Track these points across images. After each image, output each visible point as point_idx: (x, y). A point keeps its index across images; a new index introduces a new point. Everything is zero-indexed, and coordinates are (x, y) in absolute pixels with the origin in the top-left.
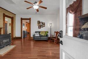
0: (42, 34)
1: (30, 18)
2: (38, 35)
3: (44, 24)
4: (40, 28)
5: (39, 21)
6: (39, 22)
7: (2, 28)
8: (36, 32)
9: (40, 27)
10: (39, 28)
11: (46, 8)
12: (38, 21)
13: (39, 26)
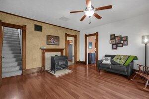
0: (119, 60)
1: (97, 33)
2: (109, 62)
3: (125, 39)
4: (116, 49)
5: (114, 35)
6: (113, 37)
7: (63, 49)
8: (106, 56)
9: (115, 46)
10: (113, 48)
11: (110, 7)
12: (111, 35)
13: (113, 45)
